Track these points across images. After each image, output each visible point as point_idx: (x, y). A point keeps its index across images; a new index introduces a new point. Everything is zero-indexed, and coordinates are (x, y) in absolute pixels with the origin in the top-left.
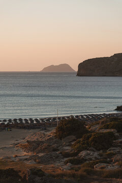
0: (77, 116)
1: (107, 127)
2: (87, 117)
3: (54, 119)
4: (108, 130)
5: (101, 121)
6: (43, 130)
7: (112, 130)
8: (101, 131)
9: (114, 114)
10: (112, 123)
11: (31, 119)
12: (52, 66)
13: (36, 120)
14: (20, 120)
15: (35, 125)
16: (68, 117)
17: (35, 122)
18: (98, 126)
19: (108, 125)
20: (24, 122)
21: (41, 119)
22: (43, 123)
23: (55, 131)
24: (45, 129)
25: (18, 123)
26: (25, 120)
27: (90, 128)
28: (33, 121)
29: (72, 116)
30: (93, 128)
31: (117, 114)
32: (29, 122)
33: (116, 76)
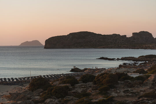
0: (44, 76)
1: (64, 83)
2: (51, 76)
3: (28, 78)
4: (65, 85)
5: (60, 78)
6: (20, 85)
7: (68, 85)
8: (60, 85)
9: (69, 74)
10: (68, 79)
11: (12, 79)
12: (27, 42)
13: (16, 79)
14: (5, 79)
15: (15, 82)
16: (38, 77)
17: (15, 80)
18: (58, 82)
19: (65, 81)
20: (7, 80)
21: (19, 78)
22: (21, 81)
23: (29, 86)
24: (22, 85)
25: (3, 81)
26: (8, 79)
27: (52, 84)
28: (14, 80)
29: (41, 76)
30: (55, 83)
31: (71, 74)
32: (11, 80)
33: (71, 48)
